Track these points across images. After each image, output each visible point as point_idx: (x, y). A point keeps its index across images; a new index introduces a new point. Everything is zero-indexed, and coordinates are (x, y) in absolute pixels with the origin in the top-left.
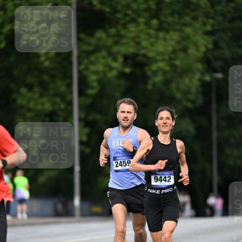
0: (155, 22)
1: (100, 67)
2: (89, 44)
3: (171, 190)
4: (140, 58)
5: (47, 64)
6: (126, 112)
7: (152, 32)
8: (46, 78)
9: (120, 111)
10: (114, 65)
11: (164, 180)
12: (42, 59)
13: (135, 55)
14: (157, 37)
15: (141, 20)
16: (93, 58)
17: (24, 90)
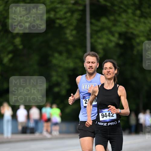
0: (138, 12)
1: (104, 41)
2: (97, 26)
3: (115, 123)
4: (129, 35)
5: (71, 38)
6: (91, 63)
7: (137, 18)
8: (70, 47)
9: (86, 62)
10: (113, 39)
11: (108, 116)
12: (68, 35)
13: (126, 33)
14: (139, 22)
15: (130, 11)
16: (99, 35)
17: (56, 55)
